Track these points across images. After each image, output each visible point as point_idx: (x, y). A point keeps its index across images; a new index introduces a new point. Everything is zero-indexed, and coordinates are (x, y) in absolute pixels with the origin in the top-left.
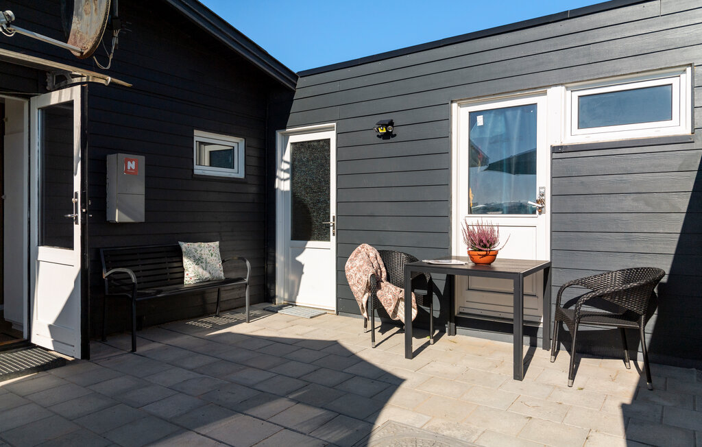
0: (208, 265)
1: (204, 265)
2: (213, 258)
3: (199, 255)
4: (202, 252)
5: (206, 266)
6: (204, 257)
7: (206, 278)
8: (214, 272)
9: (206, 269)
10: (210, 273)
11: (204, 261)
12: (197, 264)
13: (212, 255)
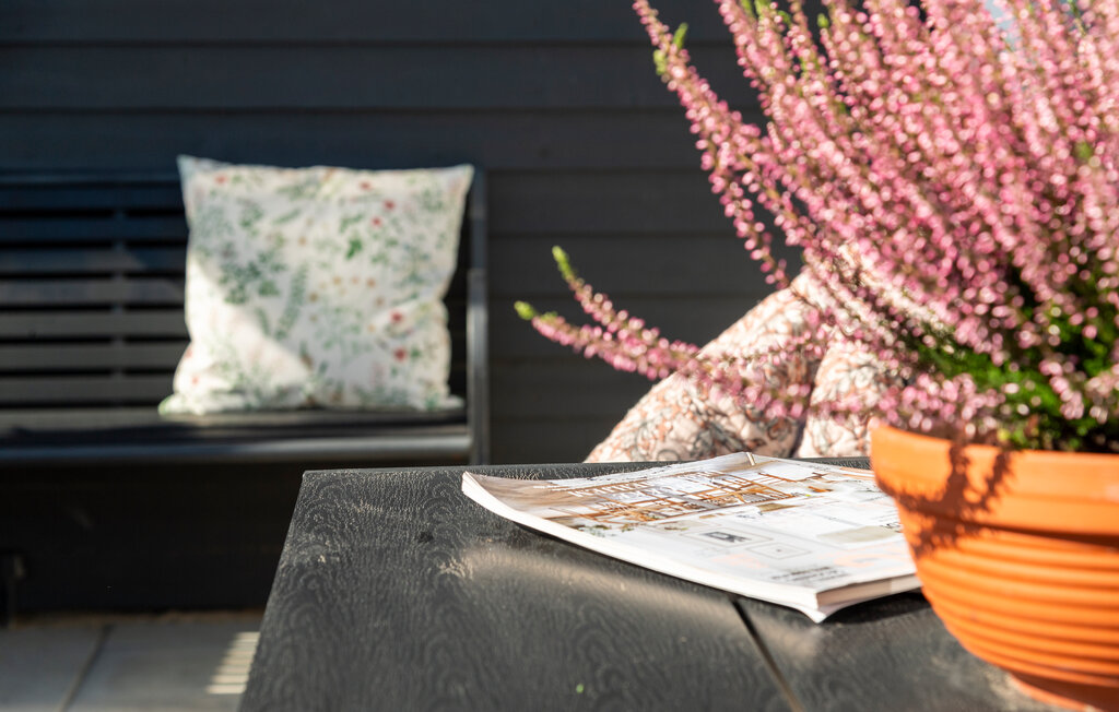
0: (307, 309)
1: (275, 308)
2: (362, 267)
3: (262, 244)
4: (292, 230)
5: (291, 316)
6: (293, 256)
7: (283, 392)
8: (333, 356)
9: (280, 336)
10: (306, 359)
11: (283, 282)
12: (237, 298)
13: (355, 247)
